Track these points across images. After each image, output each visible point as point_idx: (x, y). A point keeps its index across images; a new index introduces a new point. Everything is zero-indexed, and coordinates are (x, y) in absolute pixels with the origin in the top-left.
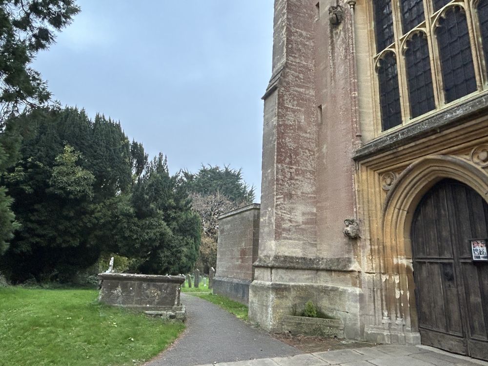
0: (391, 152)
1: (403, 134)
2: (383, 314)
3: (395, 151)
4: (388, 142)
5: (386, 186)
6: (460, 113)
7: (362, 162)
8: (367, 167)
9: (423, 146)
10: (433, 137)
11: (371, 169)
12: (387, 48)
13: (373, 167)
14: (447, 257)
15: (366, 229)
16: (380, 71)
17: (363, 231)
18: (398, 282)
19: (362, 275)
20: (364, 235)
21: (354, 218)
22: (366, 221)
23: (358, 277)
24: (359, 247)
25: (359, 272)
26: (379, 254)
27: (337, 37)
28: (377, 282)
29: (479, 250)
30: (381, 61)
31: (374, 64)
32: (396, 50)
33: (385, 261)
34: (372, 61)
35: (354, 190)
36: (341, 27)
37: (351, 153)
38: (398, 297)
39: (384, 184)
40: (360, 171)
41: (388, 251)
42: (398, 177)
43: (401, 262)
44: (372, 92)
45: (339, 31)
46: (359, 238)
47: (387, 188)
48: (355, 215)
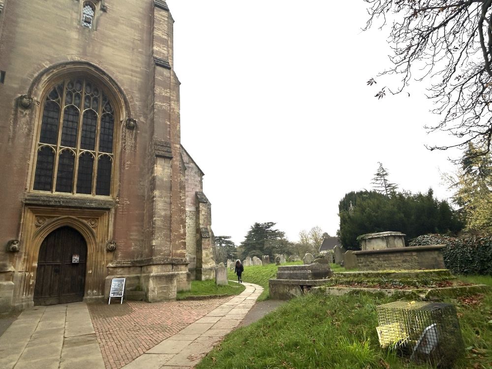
1: (63, 202)
2: (23, 294)
4: (52, 203)
6: (93, 205)
7: (30, 207)
8: (31, 210)
10: (79, 210)
11: (32, 212)
12: (49, 145)
13: (34, 211)
14: (58, 262)
15: (24, 246)
16: (40, 153)
17: (22, 248)
18: (32, 275)
19: (16, 273)
20: (22, 250)
21: (19, 240)
22: (25, 242)
23: (11, 275)
24: (17, 257)
25: (14, 272)
26: (27, 261)
27: (22, 115)
28: (24, 277)
29: (76, 259)
30: (42, 148)
31: (38, 148)
32: (56, 151)
33: (29, 265)
34: (37, 144)
35: (22, 222)
36: (27, 112)
37: (21, 198)
38: (31, 283)
39: (36, 221)
40: (26, 212)
41: (31, 259)
42: (48, 221)
43: (35, 264)
44: (33, 163)
45: (24, 113)
46: (18, 251)
47: (39, 224)
48: (20, 238)
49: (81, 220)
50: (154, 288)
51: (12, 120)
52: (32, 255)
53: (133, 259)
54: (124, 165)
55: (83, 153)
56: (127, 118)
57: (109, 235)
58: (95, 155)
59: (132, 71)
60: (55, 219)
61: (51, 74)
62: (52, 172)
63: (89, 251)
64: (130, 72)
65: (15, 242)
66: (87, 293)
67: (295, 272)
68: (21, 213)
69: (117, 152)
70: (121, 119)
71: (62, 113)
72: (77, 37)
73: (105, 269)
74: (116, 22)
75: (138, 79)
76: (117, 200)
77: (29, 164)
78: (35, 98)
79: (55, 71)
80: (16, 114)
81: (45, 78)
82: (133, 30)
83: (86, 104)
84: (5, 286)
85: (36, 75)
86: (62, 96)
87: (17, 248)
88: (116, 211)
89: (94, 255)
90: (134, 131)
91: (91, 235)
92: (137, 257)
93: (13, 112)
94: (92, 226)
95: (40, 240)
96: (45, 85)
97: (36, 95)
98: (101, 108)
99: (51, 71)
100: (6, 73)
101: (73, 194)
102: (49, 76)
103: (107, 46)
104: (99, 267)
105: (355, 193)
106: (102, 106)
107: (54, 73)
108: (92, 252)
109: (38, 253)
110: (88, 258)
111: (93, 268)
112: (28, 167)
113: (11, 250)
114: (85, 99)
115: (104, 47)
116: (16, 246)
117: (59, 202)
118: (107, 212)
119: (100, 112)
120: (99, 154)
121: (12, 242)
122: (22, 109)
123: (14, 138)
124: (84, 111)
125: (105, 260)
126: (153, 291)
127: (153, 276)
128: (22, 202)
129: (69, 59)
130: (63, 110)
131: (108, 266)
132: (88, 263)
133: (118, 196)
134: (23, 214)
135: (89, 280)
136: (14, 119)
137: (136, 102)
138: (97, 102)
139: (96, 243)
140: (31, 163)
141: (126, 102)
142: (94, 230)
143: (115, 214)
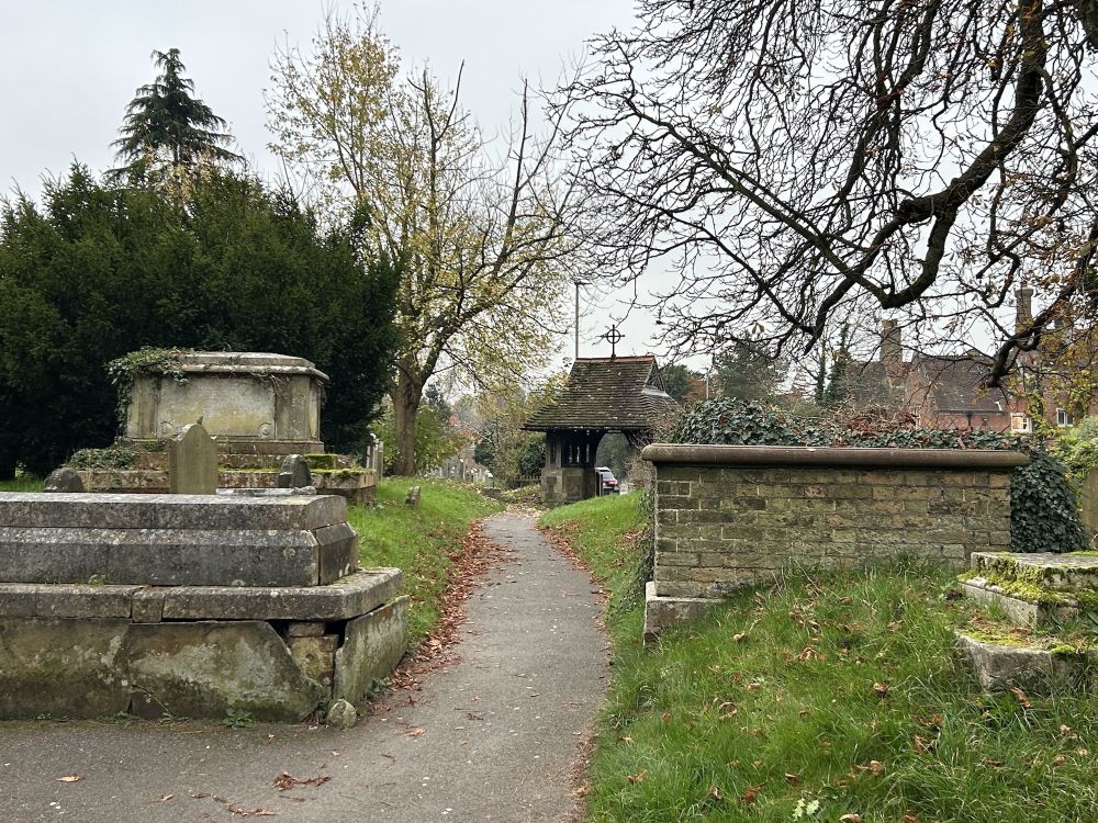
67: (150, 538)
105: (42, 209)
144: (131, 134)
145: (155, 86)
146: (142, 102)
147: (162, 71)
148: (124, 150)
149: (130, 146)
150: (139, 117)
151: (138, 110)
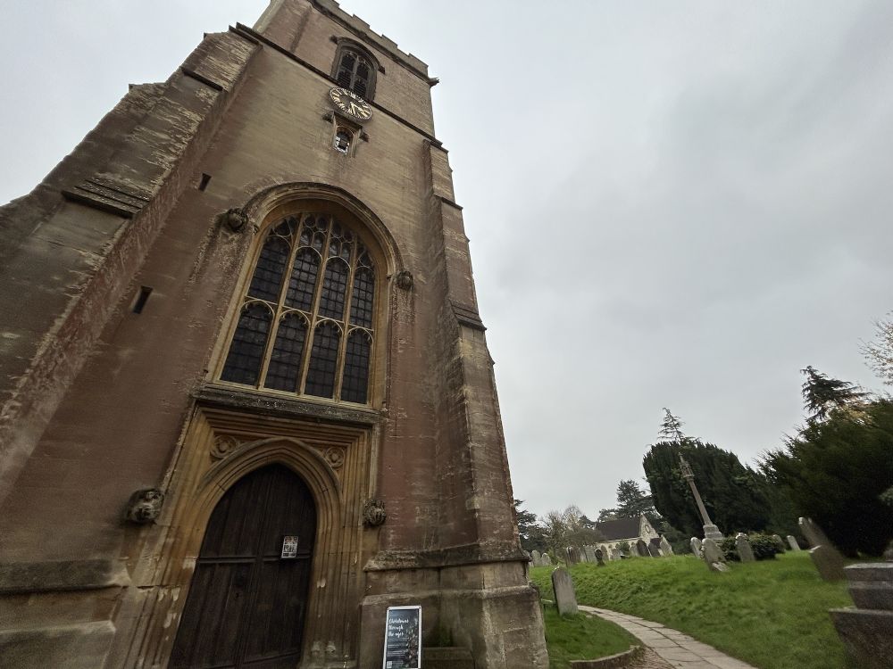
0: (257, 417)
1: (279, 404)
3: (262, 417)
4: (256, 405)
5: (217, 452)
6: (339, 415)
7: (206, 409)
8: (207, 418)
9: (296, 427)
10: (311, 424)
11: (209, 422)
12: (265, 302)
13: (213, 422)
14: (248, 555)
15: (171, 509)
16: (244, 313)
17: (166, 511)
18: (176, 598)
19: (130, 592)
20: (164, 518)
21: (163, 489)
22: (176, 497)
23: (115, 599)
24: (144, 539)
25: (125, 587)
26: (172, 552)
27: (225, 240)
28: (150, 604)
29: (290, 547)
30: (251, 305)
31: (242, 304)
32: (276, 312)
33: (174, 562)
34: (242, 297)
35: (180, 444)
36: (235, 237)
37: (190, 388)
38: (167, 624)
39: (214, 448)
40: (195, 420)
41: (183, 547)
42: (240, 447)
43: (190, 563)
44: (229, 328)
45: (230, 238)
46: (153, 522)
47: (219, 455)
48: (165, 483)
49: (311, 448)
50: (497, 636)
51: (206, 244)
52: (186, 536)
53: (420, 547)
54: (396, 346)
55: (322, 323)
56: (399, 272)
57: (371, 484)
58: (344, 328)
59: (404, 213)
60: (258, 443)
61: (284, 194)
62: (263, 349)
63: (321, 526)
64: (401, 214)
65: (151, 495)
66: (311, 653)
68: (183, 421)
69: (380, 327)
70: (389, 273)
71: (294, 255)
72: (327, 159)
73: (360, 576)
74: (381, 155)
75: (411, 225)
76: (385, 409)
77: (221, 324)
78: (253, 220)
79: (291, 191)
80: (214, 237)
81: (273, 197)
82: (402, 168)
83: (332, 250)
84: (85, 638)
85: (260, 190)
86: (295, 233)
87: (151, 511)
88: (382, 431)
89: (333, 536)
90: (410, 293)
91: (329, 486)
92: (428, 543)
93: (210, 232)
94: (333, 464)
95: (214, 494)
96: (272, 206)
97: (254, 215)
98: (354, 260)
99: (285, 189)
100: (212, 178)
101: (299, 394)
102: (281, 195)
103: (368, 177)
104: (344, 570)
106: (357, 257)
107: (288, 193)
108: (329, 528)
109: (203, 529)
110: (319, 546)
111: (331, 572)
112: (220, 328)
113: (134, 518)
114: (331, 244)
115: (364, 177)
116: (150, 505)
117: (272, 404)
118: (366, 432)
119: (354, 265)
120: (350, 327)
121: (142, 496)
122: (228, 230)
123: (202, 271)
124: (328, 259)
125: (361, 549)
126: (496, 648)
127: (489, 598)
128: (190, 396)
129: (314, 180)
130: (295, 251)
131: (367, 566)
132: (318, 560)
133: (386, 401)
134: (187, 423)
135: (318, 609)
136: (210, 243)
137: (411, 253)
138: (349, 251)
139: (339, 506)
140: (226, 323)
141: (396, 249)
142: (337, 475)
143: (382, 439)
144: (810, 402)
145: (809, 382)
146: (807, 389)
147: (809, 375)
148: (811, 408)
149: (812, 406)
150: (809, 395)
151: (807, 393)
